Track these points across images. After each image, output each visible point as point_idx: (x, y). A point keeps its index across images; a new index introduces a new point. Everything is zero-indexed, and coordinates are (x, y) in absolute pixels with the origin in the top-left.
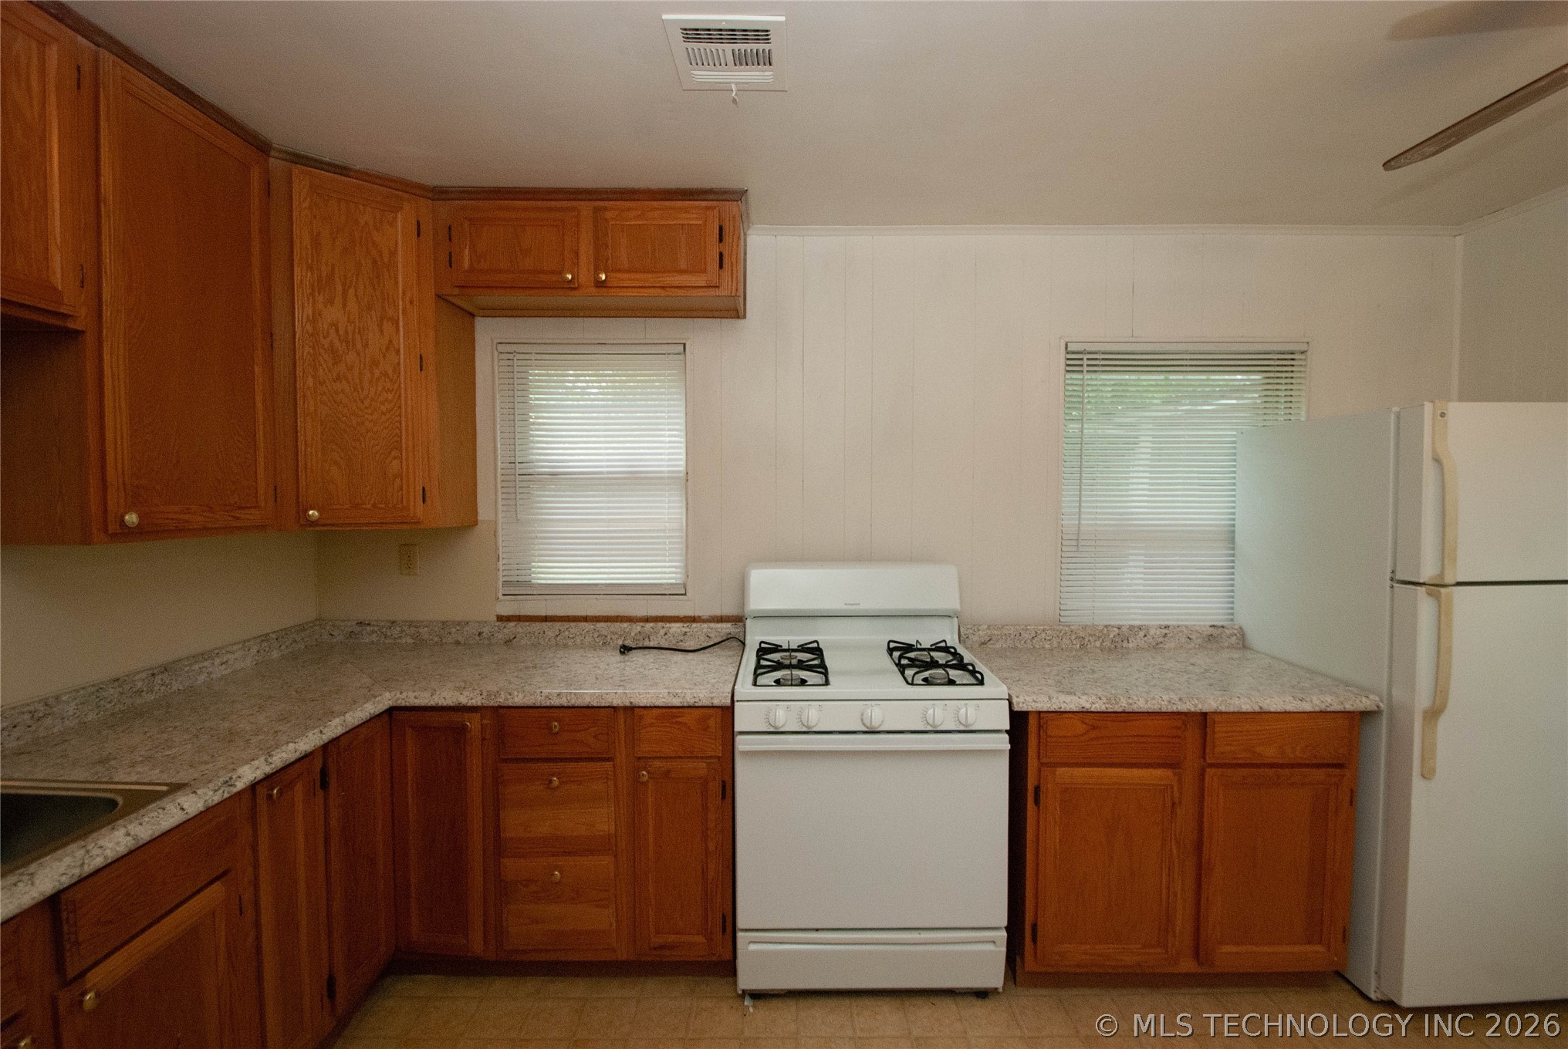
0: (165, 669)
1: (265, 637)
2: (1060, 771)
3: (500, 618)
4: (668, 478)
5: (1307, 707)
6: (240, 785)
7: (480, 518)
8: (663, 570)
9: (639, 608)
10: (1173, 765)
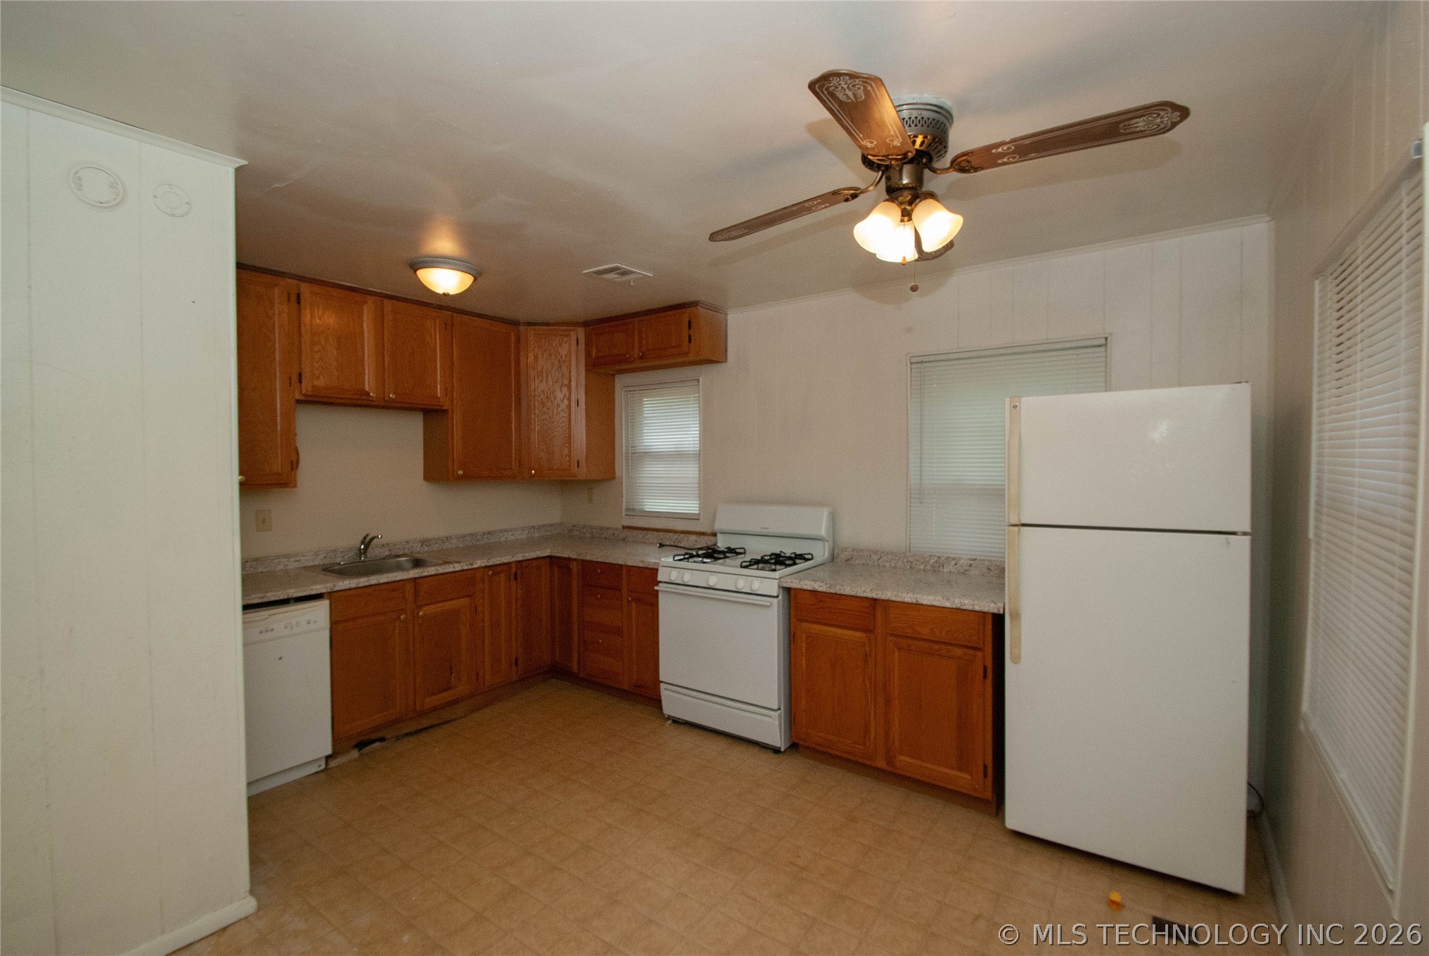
0: (489, 533)
1: (533, 527)
2: (804, 625)
3: (624, 527)
4: (693, 454)
5: (948, 605)
6: (475, 566)
7: (617, 475)
8: (689, 506)
9: (680, 526)
10: (867, 630)
